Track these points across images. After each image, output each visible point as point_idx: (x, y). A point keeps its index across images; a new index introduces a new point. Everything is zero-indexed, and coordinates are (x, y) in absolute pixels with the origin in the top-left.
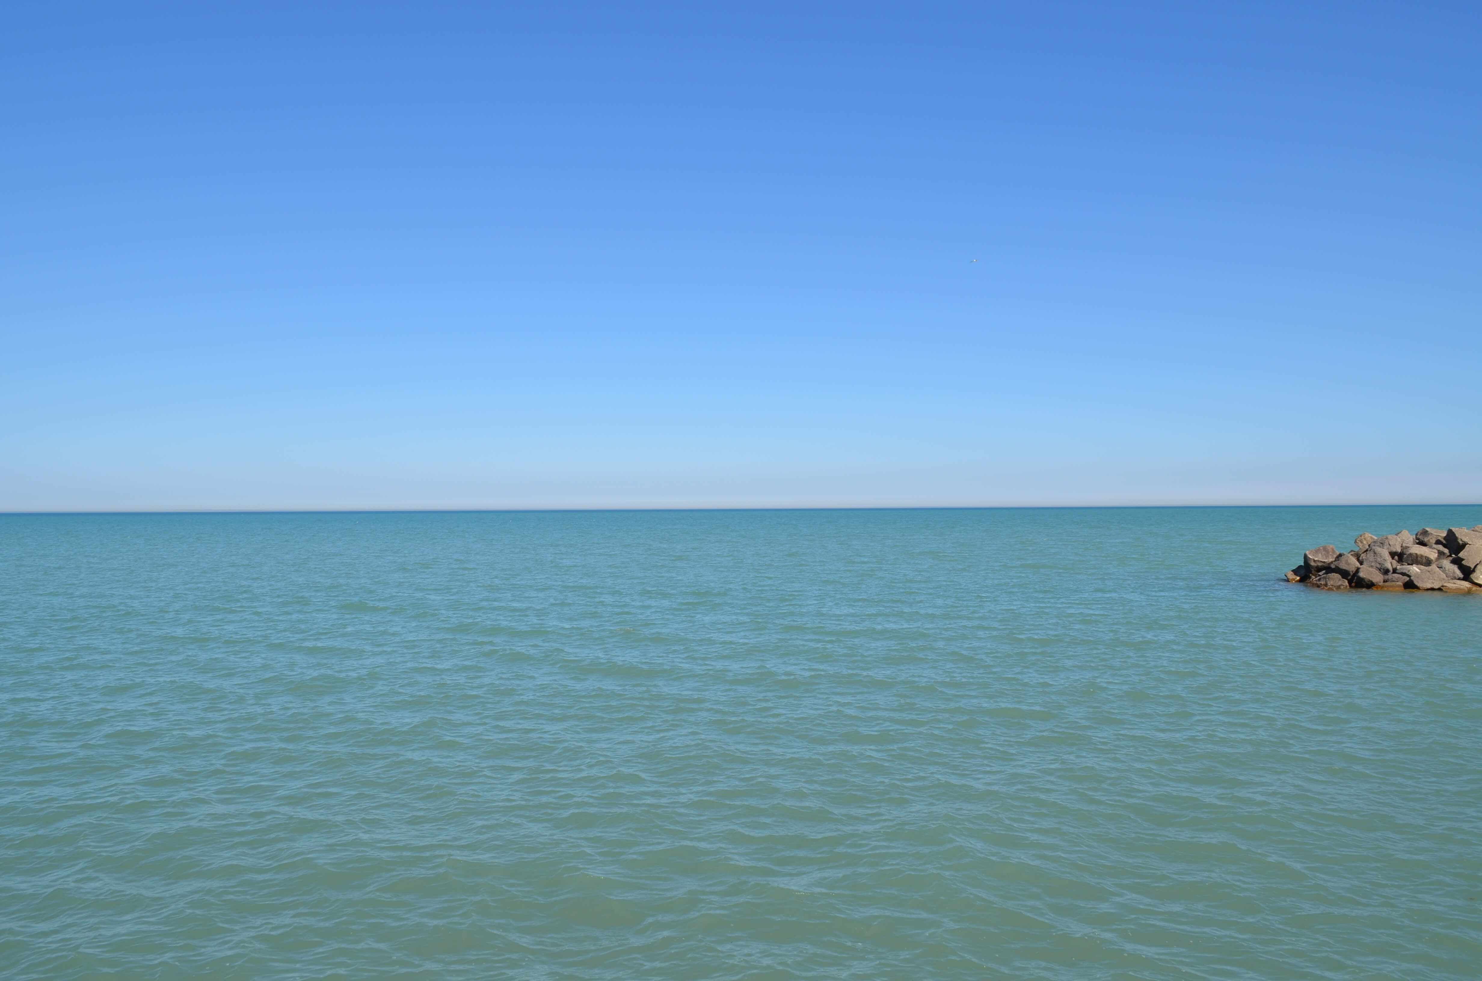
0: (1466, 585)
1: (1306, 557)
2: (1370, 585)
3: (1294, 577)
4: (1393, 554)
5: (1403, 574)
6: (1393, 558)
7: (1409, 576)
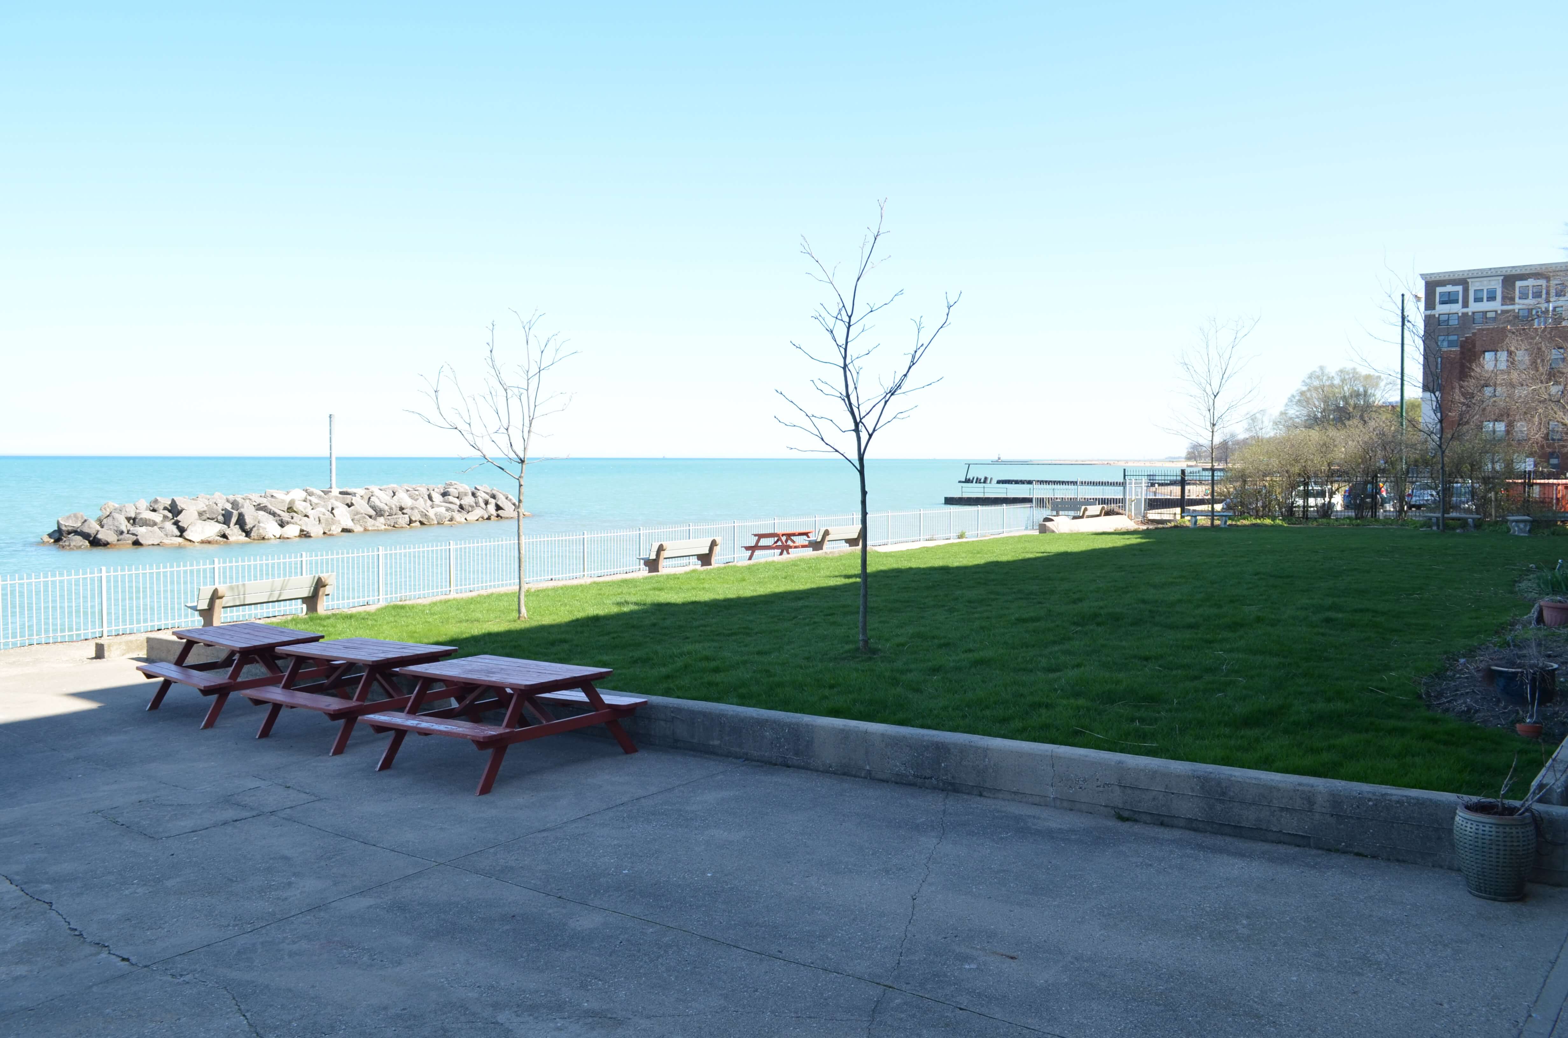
0: (180, 540)
1: (58, 522)
2: (106, 544)
3: (49, 539)
4: (128, 519)
5: (133, 534)
6: (129, 522)
7: (137, 535)
